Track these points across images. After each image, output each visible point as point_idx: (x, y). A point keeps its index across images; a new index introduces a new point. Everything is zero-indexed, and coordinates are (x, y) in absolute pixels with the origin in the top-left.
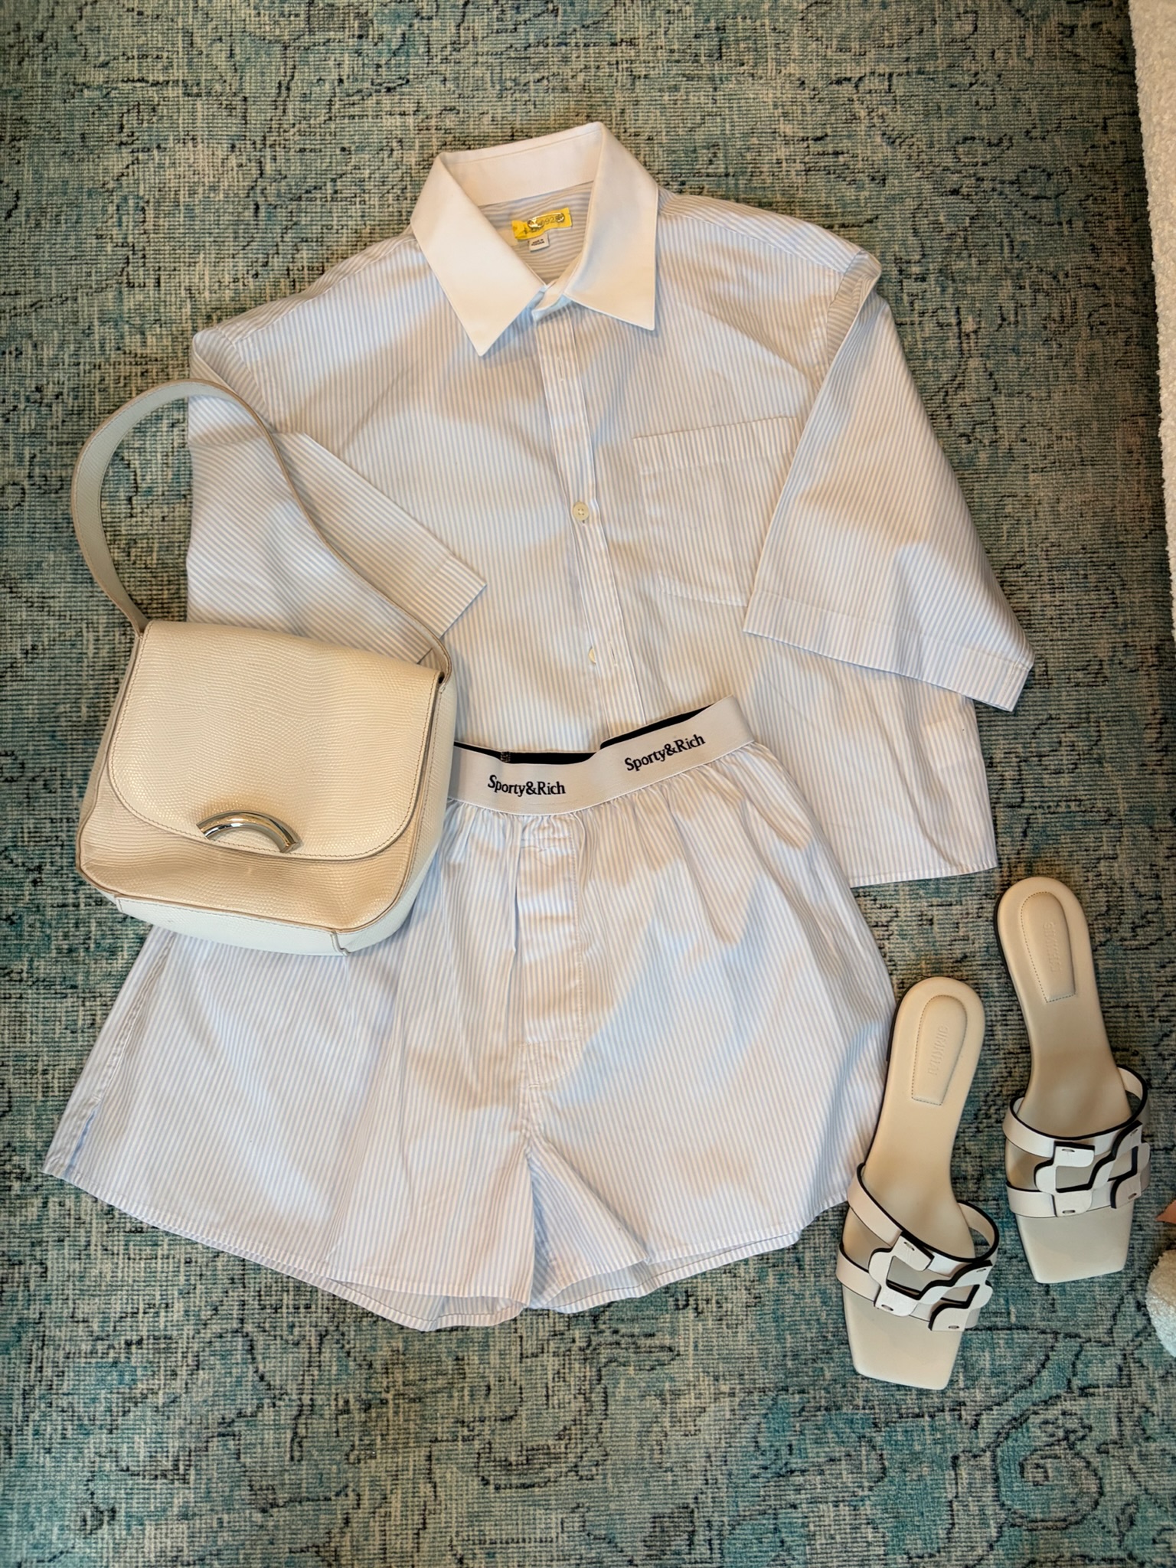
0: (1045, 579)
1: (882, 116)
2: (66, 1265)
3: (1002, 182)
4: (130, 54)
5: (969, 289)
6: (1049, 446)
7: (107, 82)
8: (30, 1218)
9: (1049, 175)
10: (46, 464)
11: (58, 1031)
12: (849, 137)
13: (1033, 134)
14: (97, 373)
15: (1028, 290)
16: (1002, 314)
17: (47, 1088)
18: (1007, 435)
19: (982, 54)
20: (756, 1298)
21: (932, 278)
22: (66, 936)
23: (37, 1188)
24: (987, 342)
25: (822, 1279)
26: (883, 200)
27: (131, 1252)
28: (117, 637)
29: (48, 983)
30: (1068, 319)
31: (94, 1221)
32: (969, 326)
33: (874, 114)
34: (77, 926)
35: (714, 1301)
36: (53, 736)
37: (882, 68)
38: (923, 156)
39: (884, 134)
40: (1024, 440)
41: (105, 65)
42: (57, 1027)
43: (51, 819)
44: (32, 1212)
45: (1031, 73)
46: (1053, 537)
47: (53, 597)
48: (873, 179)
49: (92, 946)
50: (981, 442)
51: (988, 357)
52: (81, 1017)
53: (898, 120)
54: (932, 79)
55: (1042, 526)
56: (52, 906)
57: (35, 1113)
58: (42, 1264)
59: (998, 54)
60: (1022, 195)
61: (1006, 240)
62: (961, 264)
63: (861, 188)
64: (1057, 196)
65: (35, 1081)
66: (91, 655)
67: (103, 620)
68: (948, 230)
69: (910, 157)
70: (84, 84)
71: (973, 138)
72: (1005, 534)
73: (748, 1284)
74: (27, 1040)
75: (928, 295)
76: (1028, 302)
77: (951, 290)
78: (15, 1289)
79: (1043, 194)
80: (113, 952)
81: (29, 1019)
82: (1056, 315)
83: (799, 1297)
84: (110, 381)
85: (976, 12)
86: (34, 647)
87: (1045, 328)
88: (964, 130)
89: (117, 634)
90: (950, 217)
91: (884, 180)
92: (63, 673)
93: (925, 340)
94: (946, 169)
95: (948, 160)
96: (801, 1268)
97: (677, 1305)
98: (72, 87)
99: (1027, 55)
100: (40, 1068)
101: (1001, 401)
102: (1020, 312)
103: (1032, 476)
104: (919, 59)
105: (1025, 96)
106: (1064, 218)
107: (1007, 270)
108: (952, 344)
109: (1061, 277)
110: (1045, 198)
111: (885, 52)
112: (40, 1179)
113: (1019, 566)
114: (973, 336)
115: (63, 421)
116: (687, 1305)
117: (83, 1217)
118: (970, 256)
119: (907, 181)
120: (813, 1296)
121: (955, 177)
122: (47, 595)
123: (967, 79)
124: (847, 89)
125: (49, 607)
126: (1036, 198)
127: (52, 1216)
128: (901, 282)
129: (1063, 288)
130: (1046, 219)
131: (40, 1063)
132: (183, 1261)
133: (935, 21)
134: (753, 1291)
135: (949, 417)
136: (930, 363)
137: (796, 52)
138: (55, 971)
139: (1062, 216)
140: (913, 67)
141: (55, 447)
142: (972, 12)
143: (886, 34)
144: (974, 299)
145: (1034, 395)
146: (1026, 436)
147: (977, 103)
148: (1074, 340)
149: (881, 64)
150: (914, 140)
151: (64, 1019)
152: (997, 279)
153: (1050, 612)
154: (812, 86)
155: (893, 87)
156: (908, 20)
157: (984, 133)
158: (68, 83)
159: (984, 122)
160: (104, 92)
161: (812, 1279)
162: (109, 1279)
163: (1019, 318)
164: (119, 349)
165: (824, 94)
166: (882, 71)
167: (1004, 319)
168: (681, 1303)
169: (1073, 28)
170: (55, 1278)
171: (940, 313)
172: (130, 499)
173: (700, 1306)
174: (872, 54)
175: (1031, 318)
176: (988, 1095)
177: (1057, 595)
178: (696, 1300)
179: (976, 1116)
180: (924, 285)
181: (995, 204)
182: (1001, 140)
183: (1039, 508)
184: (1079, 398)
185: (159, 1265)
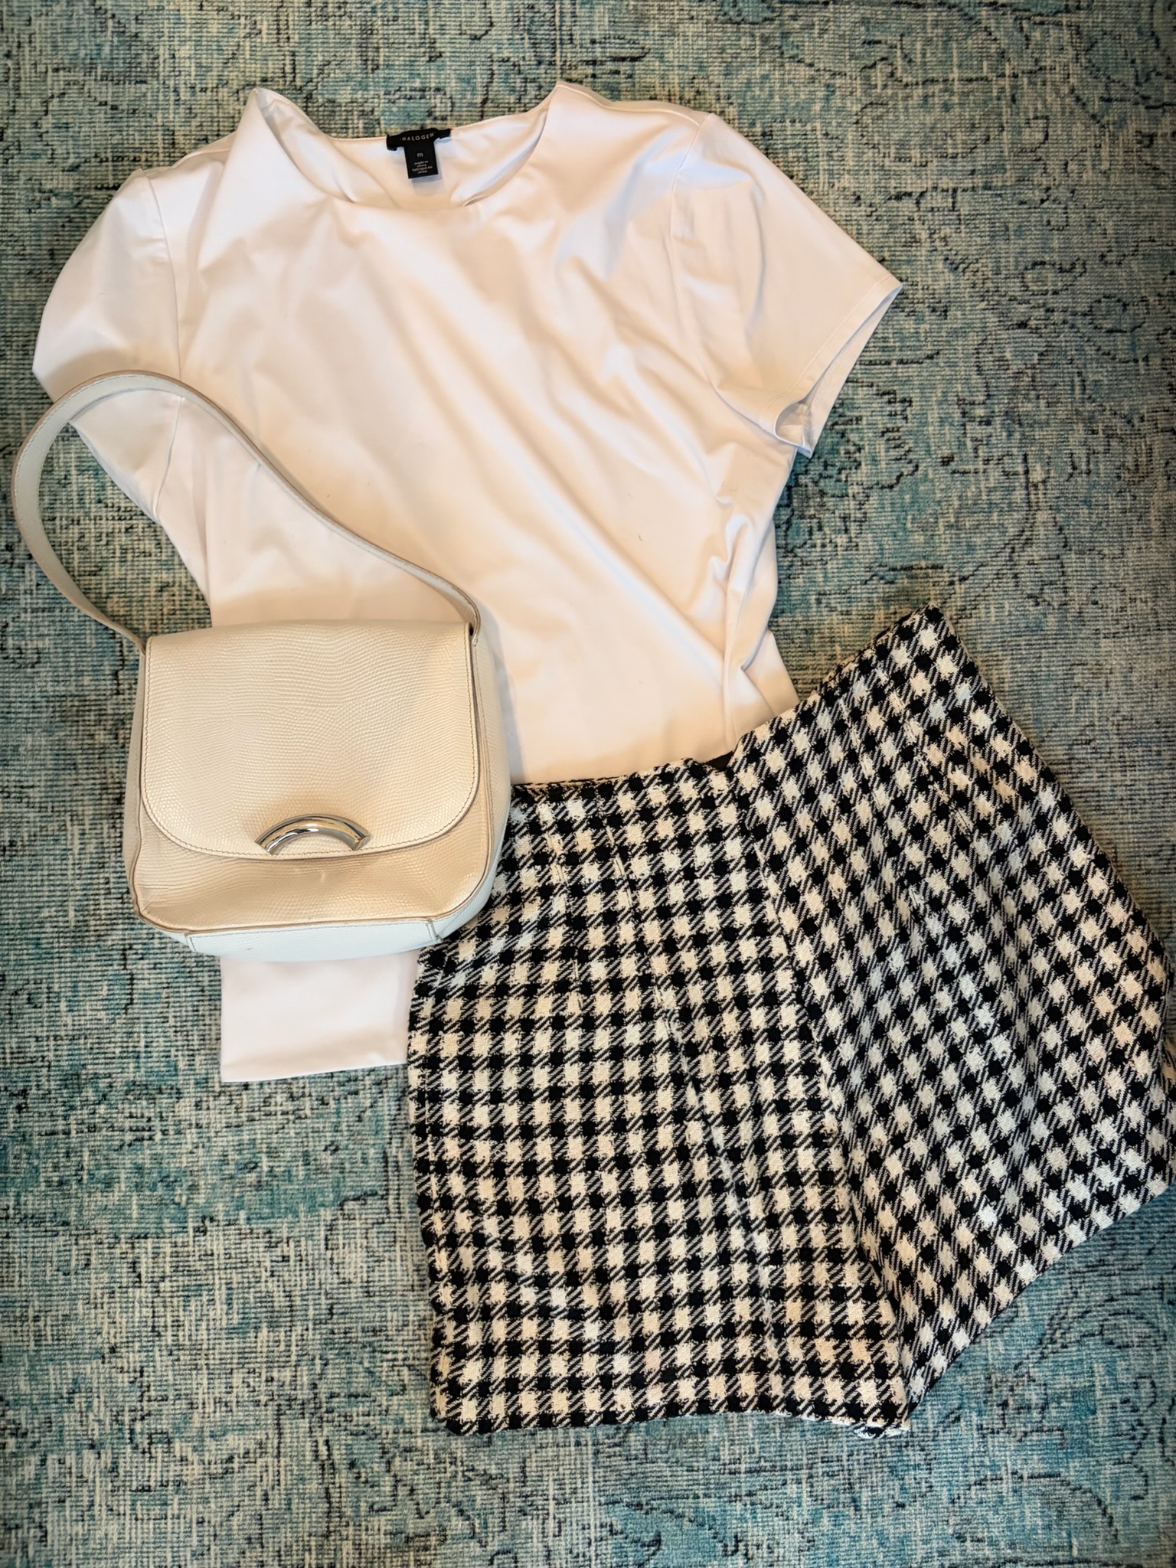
0: (1116, 755)
1: (944, 239)
2: (68, 1527)
3: (1074, 314)
4: (103, 155)
5: (1038, 434)
6: (1123, 609)
7: (78, 189)
8: (27, 1477)
9: (1125, 305)
10: (20, 633)
11: (49, 1273)
12: (908, 262)
13: (1108, 259)
14: (76, 529)
15: (1101, 432)
16: (1073, 463)
17: (39, 1337)
18: (1078, 596)
19: (1055, 167)
20: (809, 1541)
21: (998, 421)
22: (56, 1168)
23: (34, 1445)
24: (1056, 493)
25: (879, 1519)
26: (944, 334)
27: (139, 1513)
28: (105, 831)
29: (38, 1220)
30: (1143, 469)
31: (98, 1480)
32: (1037, 475)
33: (936, 236)
34: (67, 1155)
35: (765, 1546)
36: (37, 944)
37: (946, 183)
38: (989, 284)
39: (947, 259)
40: (1095, 603)
41: (75, 168)
42: (48, 1269)
43: (37, 1038)
44: (29, 1471)
45: (1106, 188)
46: (1125, 710)
47: (33, 787)
48: (934, 310)
49: (85, 1177)
50: (1049, 605)
51: (1058, 510)
52: (74, 1258)
53: (962, 242)
54: (1000, 195)
55: (1114, 698)
56: (40, 1134)
57: (27, 1364)
58: (41, 1527)
59: (1072, 167)
60: (1096, 328)
61: (1077, 379)
62: (1029, 407)
63: (920, 320)
64: (1133, 330)
65: (25, 1329)
66: (76, 851)
67: (89, 811)
68: (1014, 368)
69: (974, 286)
70: (51, 191)
71: (1043, 263)
72: (1074, 706)
73: (801, 1527)
74: (16, 1283)
75: (993, 440)
76: (1101, 449)
77: (1017, 435)
78: (13, 1556)
79: (1118, 327)
80: (108, 1184)
81: (17, 1260)
82: (1130, 464)
83: (855, 1539)
84: (90, 539)
85: (1047, 118)
86: (12, 843)
87: (1119, 477)
88: (1033, 254)
89: (106, 827)
90: (1018, 353)
91: (946, 311)
92: (46, 873)
93: (990, 491)
94: (1013, 299)
95: (1014, 288)
96: (857, 1509)
97: (726, 1551)
98: (37, 194)
99: (1103, 168)
100: (31, 1313)
101: (1071, 559)
102: (1092, 459)
103: (1103, 642)
104: (987, 172)
105: (1100, 215)
106: (1140, 354)
107: (1078, 413)
108: (1019, 495)
109: (1136, 421)
110: (1121, 331)
111: (948, 163)
112: (37, 1435)
113: (1088, 742)
114: (1041, 486)
115: (38, 585)
116: (736, 1551)
117: (85, 1474)
118: (1038, 398)
119: (972, 313)
120: (870, 1537)
121: (1023, 308)
122: (25, 784)
123: (1038, 195)
124: (908, 205)
125: (29, 798)
126: (1110, 331)
127: (50, 1475)
128: (964, 425)
129: (1138, 433)
130: (1121, 356)
131: (30, 1310)
132: (194, 1521)
133: (1003, 127)
134: (806, 1534)
135: (1016, 576)
136: (995, 516)
137: (850, 162)
138: (45, 1206)
139: (1139, 352)
140: (979, 181)
141: (29, 615)
142: (1043, 117)
143: (950, 141)
144: (1042, 445)
145: (1106, 551)
146: (1097, 599)
147: (1049, 222)
148: (1149, 491)
149: (944, 177)
150: (979, 265)
151: (55, 1259)
152: (1067, 423)
153: (1120, 792)
154: (868, 201)
155: (958, 205)
156: (973, 126)
157: (1056, 258)
158: (33, 190)
159: (1055, 244)
160: (76, 200)
161: (869, 1520)
162: (115, 1540)
163: (1092, 466)
164: (100, 501)
165: (881, 211)
166: (945, 186)
167: (1074, 468)
168: (730, 1548)
169: (1152, 137)
170: (56, 1543)
171: (1006, 460)
172: (115, 674)
173: (750, 1552)
174: (933, 166)
175: (1104, 468)
176: (1052, 1319)
177: (1128, 774)
178: (746, 1545)
179: (1041, 1342)
180: (990, 429)
181: (1065, 337)
182: (1073, 265)
183: (1111, 678)
184: (1155, 556)
185: (169, 1525)
